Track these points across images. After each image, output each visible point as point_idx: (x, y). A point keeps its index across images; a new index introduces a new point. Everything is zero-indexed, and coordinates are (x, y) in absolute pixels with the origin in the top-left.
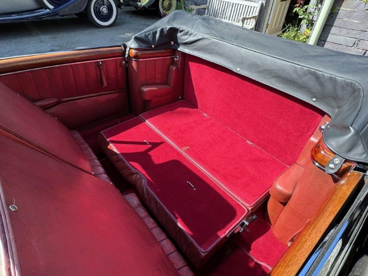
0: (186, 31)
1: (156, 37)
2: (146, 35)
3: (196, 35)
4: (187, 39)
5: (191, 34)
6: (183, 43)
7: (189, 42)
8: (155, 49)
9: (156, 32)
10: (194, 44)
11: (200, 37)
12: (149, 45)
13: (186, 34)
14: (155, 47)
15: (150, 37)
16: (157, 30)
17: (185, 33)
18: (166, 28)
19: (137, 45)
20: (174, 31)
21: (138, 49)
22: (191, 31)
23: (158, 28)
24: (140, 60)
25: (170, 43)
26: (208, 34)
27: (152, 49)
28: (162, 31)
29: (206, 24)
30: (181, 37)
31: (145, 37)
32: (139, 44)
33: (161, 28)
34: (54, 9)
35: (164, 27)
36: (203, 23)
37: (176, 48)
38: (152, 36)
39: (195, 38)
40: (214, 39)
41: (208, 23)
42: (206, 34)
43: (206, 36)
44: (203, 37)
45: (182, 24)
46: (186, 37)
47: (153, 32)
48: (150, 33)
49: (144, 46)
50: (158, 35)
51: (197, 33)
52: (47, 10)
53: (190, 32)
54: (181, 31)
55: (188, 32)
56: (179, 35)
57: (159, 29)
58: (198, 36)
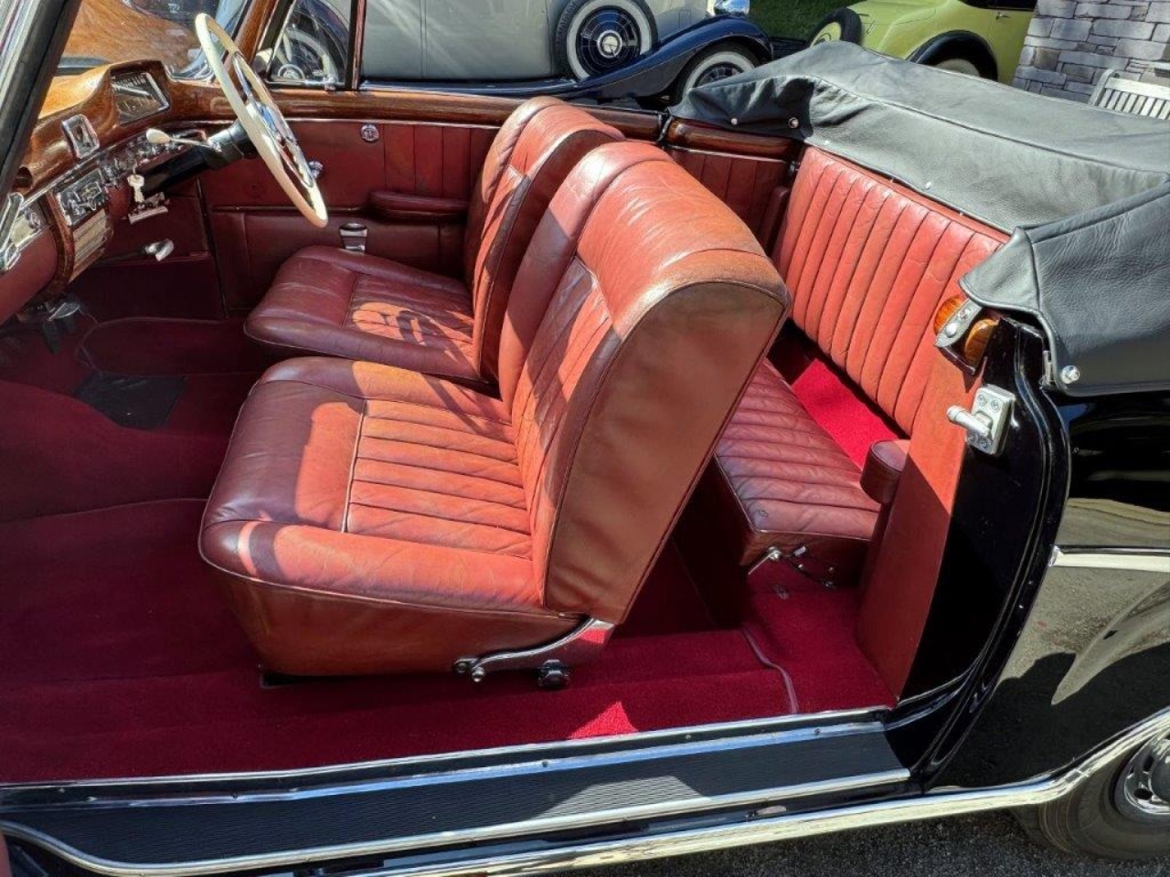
0: (835, 88)
1: (748, 99)
2: (722, 90)
3: (855, 99)
4: (833, 109)
5: (842, 99)
6: (819, 121)
7: (835, 117)
8: (739, 129)
9: (753, 88)
10: (845, 124)
11: (865, 103)
12: (724, 117)
13: (833, 97)
14: (739, 124)
15: (733, 98)
16: (758, 82)
17: (829, 96)
18: (783, 80)
19: (692, 111)
20: (802, 90)
21: (694, 120)
22: (847, 88)
23: (762, 78)
24: (692, 151)
25: (788, 122)
26: (887, 97)
27: (732, 128)
28: (770, 86)
30: (819, 107)
31: (718, 96)
32: (698, 110)
33: (769, 79)
34: (588, 79)
35: (778, 77)
37: (801, 139)
38: (739, 96)
39: (845, 108)
40: (895, 108)
42: (881, 97)
43: (880, 101)
44: (871, 103)
46: (832, 104)
47: (744, 87)
48: (735, 89)
49: (710, 115)
50: (755, 96)
51: (859, 94)
52: (572, 80)
53: (842, 93)
54: (821, 90)
55: (837, 92)
56: (815, 99)
57: (763, 81)
58: (861, 101)
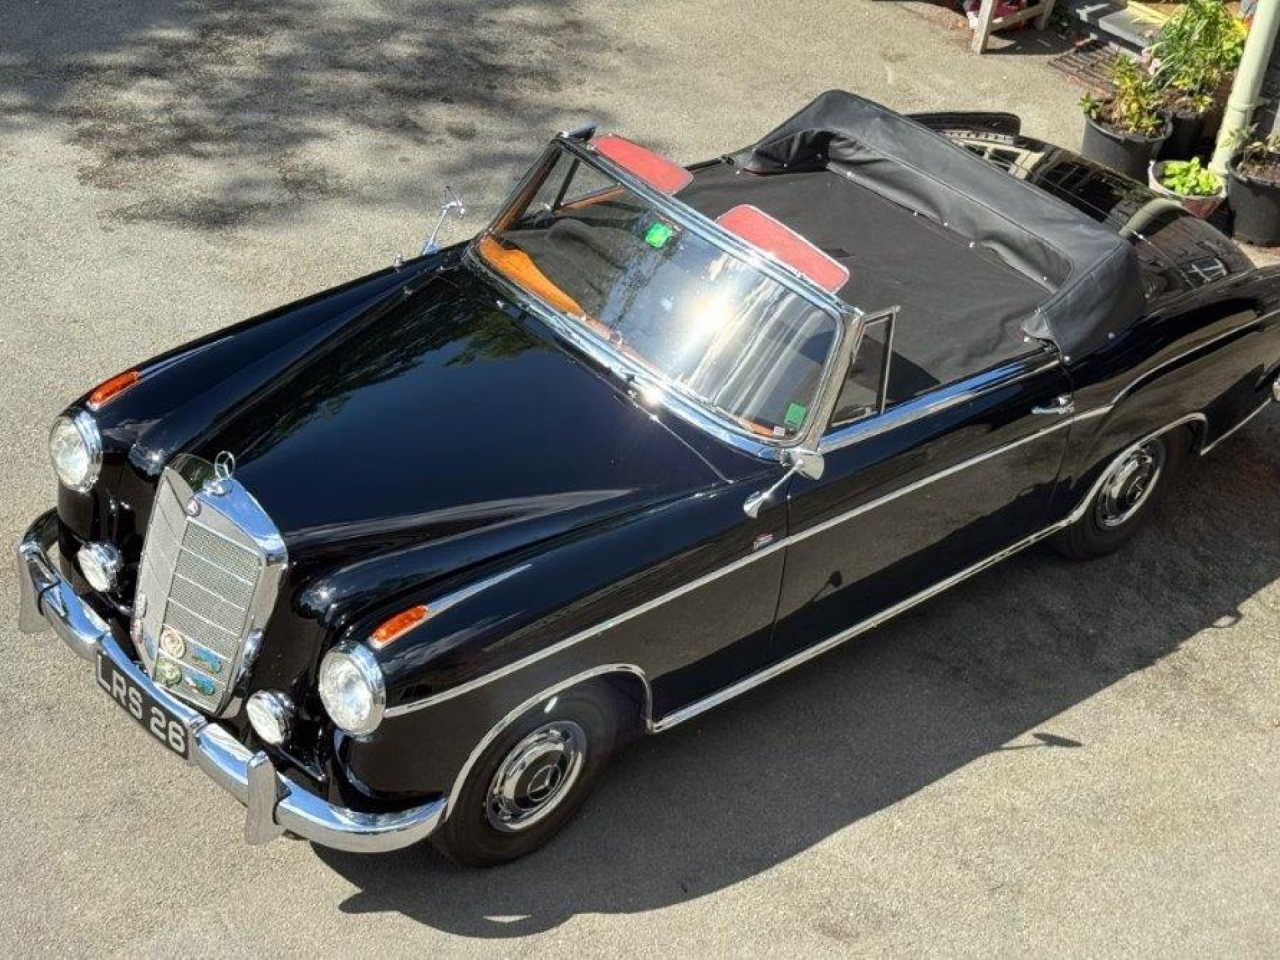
0: (852, 140)
1: (792, 148)
3: (870, 150)
4: (852, 155)
5: (860, 148)
6: (839, 158)
7: (855, 160)
10: (864, 166)
11: (879, 156)
12: (778, 164)
13: (851, 145)
16: (795, 136)
17: (848, 144)
18: (812, 132)
20: (826, 138)
21: (758, 171)
22: (863, 141)
25: (815, 156)
26: (894, 153)
29: (890, 131)
30: (841, 150)
33: (802, 132)
35: (809, 129)
36: (885, 127)
38: (786, 148)
39: (868, 157)
41: (893, 126)
42: (889, 152)
43: (890, 157)
44: (885, 156)
45: (842, 124)
46: (851, 151)
50: (795, 146)
51: (873, 146)
53: (859, 144)
54: (841, 140)
55: (855, 142)
56: (835, 145)
57: (799, 135)
58: (875, 153)
